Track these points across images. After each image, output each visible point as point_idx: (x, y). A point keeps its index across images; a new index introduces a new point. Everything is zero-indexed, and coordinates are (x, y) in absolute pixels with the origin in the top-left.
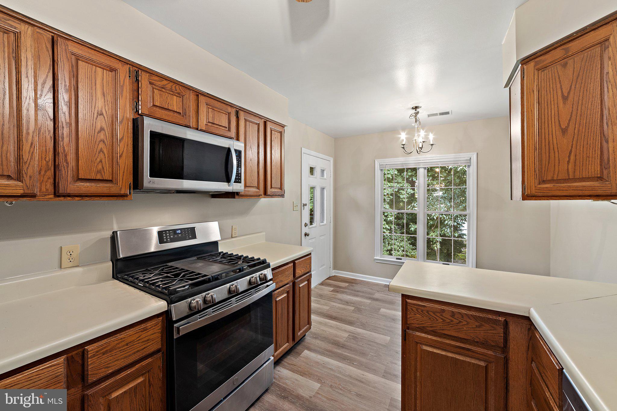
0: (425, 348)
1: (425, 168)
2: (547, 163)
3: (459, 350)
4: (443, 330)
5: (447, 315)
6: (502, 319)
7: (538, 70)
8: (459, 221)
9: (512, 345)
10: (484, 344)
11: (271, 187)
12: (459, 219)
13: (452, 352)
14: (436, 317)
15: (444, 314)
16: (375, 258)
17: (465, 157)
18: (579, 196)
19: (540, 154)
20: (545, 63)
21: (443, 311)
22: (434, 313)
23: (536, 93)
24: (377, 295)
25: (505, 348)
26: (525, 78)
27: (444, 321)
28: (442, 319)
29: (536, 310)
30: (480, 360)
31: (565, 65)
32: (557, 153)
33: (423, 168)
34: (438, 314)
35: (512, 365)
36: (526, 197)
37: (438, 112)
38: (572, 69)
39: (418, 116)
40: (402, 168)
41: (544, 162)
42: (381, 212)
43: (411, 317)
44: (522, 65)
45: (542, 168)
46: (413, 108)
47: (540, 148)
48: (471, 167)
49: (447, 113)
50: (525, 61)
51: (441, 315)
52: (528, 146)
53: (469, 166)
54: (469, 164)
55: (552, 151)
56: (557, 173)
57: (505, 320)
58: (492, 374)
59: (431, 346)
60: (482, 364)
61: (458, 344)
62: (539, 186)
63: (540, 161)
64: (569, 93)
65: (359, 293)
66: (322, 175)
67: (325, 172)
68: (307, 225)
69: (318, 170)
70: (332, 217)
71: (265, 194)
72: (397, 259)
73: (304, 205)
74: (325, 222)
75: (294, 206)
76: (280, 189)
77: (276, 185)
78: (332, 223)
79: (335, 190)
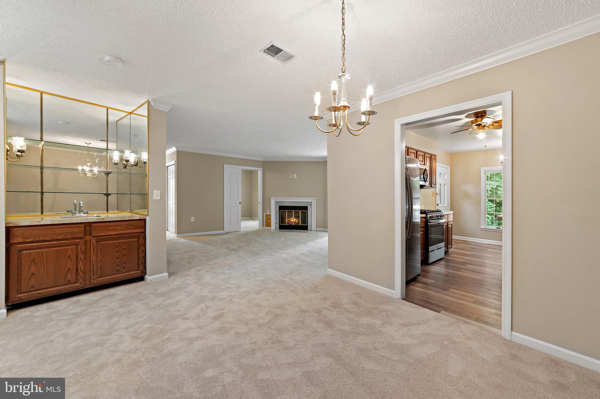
16: (481, 227)
42: (485, 199)
66: (444, 177)
67: (446, 175)
68: (438, 205)
69: (443, 174)
70: (449, 202)
71: (431, 186)
72: (497, 228)
73: (437, 194)
74: (446, 205)
75: (433, 194)
76: (435, 185)
77: (434, 183)
78: (449, 206)
79: (451, 186)
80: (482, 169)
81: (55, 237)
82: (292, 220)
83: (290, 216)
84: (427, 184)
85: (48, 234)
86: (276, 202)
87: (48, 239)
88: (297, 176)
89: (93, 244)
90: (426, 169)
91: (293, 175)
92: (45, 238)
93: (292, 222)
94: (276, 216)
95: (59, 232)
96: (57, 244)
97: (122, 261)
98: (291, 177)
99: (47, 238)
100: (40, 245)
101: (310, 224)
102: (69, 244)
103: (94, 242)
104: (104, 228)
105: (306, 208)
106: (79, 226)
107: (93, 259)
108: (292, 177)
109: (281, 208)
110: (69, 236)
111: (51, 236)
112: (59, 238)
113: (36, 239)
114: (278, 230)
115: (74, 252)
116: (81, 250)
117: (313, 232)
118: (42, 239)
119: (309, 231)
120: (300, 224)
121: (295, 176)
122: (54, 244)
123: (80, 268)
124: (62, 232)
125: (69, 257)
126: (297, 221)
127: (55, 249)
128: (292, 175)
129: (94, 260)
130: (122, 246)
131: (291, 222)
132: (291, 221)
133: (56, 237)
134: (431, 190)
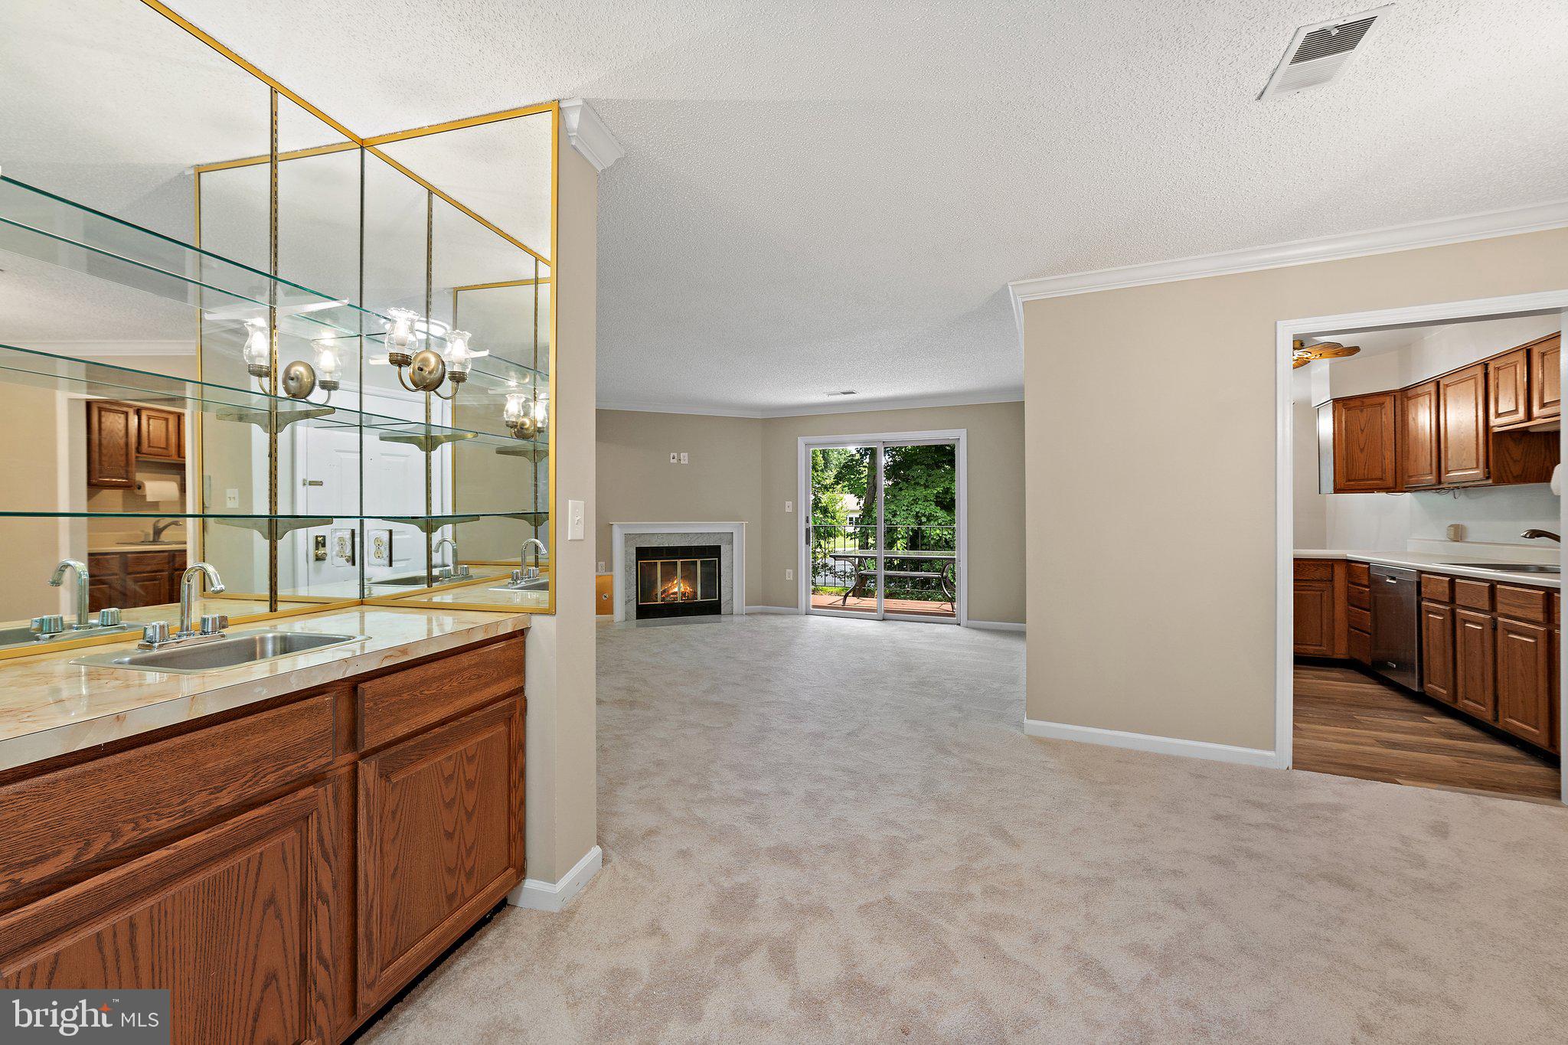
2: (1353, 467)
3: (1304, 588)
7: (1345, 408)
9: (1336, 576)
10: (1320, 581)
19: (1347, 462)
20: (1349, 406)
25: (1332, 581)
26: (1336, 411)
30: (1316, 591)
31: (1362, 411)
32: (1358, 462)
35: (1336, 588)
36: (1337, 490)
38: (1366, 414)
41: (1349, 468)
44: (1333, 401)
50: (1336, 401)
55: (1354, 462)
56: (1358, 474)
57: (1333, 564)
58: (1325, 598)
60: (1319, 593)
62: (1346, 484)
63: (1347, 467)
64: (1364, 427)
81: (200, 803)
82: (676, 590)
83: (668, 576)
85: (162, 796)
86: (628, 537)
87: (164, 824)
88: (689, 459)
89: (368, 795)
91: (679, 455)
92: (147, 825)
93: (675, 593)
94: (627, 580)
95: (222, 764)
96: (211, 843)
97: (462, 847)
98: (672, 461)
99: (160, 816)
100: (121, 882)
101: (728, 597)
102: (271, 826)
103: (372, 778)
104: (405, 696)
105: (715, 551)
106: (311, 709)
107: (366, 876)
108: (675, 461)
109: (642, 553)
110: (271, 778)
111: (184, 802)
112: (225, 799)
113: (97, 848)
114: (635, 622)
115: (290, 866)
116: (321, 840)
117: (736, 619)
118: (130, 835)
119: (723, 618)
120: (699, 599)
121: (684, 457)
122: (198, 847)
123: (319, 943)
124: (234, 760)
125: (271, 901)
126: (689, 589)
127: (200, 877)
128: (676, 455)
129: (371, 874)
130: (464, 773)
131: (673, 594)
132: (671, 591)
133: (208, 803)
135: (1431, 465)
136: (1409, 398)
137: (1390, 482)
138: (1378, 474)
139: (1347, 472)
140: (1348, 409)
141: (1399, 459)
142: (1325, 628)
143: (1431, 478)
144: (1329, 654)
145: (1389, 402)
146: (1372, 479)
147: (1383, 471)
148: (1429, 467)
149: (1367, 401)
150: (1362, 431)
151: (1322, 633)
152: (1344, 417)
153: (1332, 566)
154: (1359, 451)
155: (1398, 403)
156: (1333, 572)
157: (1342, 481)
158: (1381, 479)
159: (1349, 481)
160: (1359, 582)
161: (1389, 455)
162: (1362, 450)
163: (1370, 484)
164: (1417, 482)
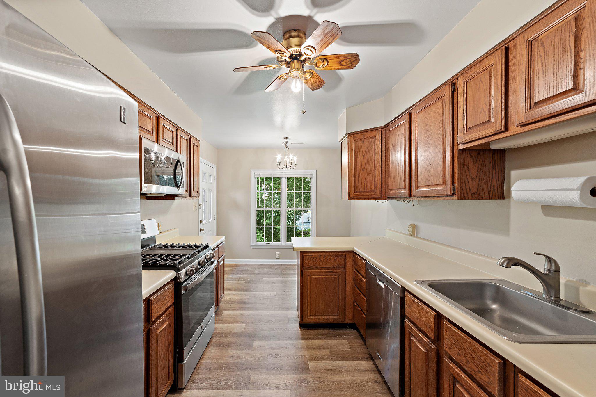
0: (312, 277)
1: (286, 178)
2: (358, 183)
3: (327, 273)
4: (320, 265)
5: (322, 257)
6: (344, 254)
7: (354, 140)
8: (297, 215)
9: (347, 265)
10: (337, 267)
11: (193, 191)
12: (297, 214)
13: (325, 275)
14: (317, 259)
15: (321, 257)
16: (251, 245)
17: (310, 172)
18: (368, 198)
19: (355, 179)
20: (357, 138)
21: (320, 256)
22: (316, 258)
23: (354, 151)
24: (257, 271)
25: (345, 267)
26: (349, 143)
27: (321, 260)
28: (320, 260)
29: (356, 247)
30: (335, 275)
31: (363, 142)
32: (361, 179)
33: (285, 178)
34: (318, 258)
35: (347, 273)
36: (350, 198)
37: (298, 142)
38: (366, 144)
39: (287, 143)
40: (271, 177)
41: (356, 183)
42: (255, 209)
43: (305, 263)
44: (348, 136)
45: (356, 185)
46: (284, 138)
47: (355, 176)
48: (313, 179)
49: (303, 144)
50: (350, 135)
51: (320, 258)
52: (351, 175)
53: (312, 178)
54: (312, 177)
55: (359, 178)
56: (361, 188)
57: (345, 255)
58: (340, 280)
59: (315, 275)
60: (337, 277)
61: (327, 270)
62: (355, 194)
63: (355, 182)
64: (365, 154)
65: (243, 272)
66: (210, 180)
67: (211, 177)
68: (201, 222)
69: (208, 175)
70: (216, 215)
71: (190, 196)
72: (267, 244)
73: (200, 205)
74: (211, 219)
75: (194, 206)
76: (198, 192)
77: (196, 189)
78: (216, 220)
79: (218, 192)
80: (252, 171)
84: (182, 191)
90: (178, 161)
134: (191, 201)
135: (405, 181)
136: (390, 131)
137: (378, 194)
138: (372, 187)
139: (355, 187)
140: (356, 141)
141: (384, 177)
142: (340, 302)
143: (404, 192)
144: (342, 322)
145: (378, 135)
146: (369, 191)
147: (375, 186)
148: (403, 183)
149: (367, 135)
150: (364, 156)
151: (338, 306)
152: (354, 146)
153: (345, 256)
154: (362, 171)
155: (384, 136)
156: (345, 260)
157: (353, 191)
158: (374, 191)
159: (356, 192)
160: (359, 271)
161: (378, 174)
162: (363, 170)
163: (367, 195)
164: (395, 194)
